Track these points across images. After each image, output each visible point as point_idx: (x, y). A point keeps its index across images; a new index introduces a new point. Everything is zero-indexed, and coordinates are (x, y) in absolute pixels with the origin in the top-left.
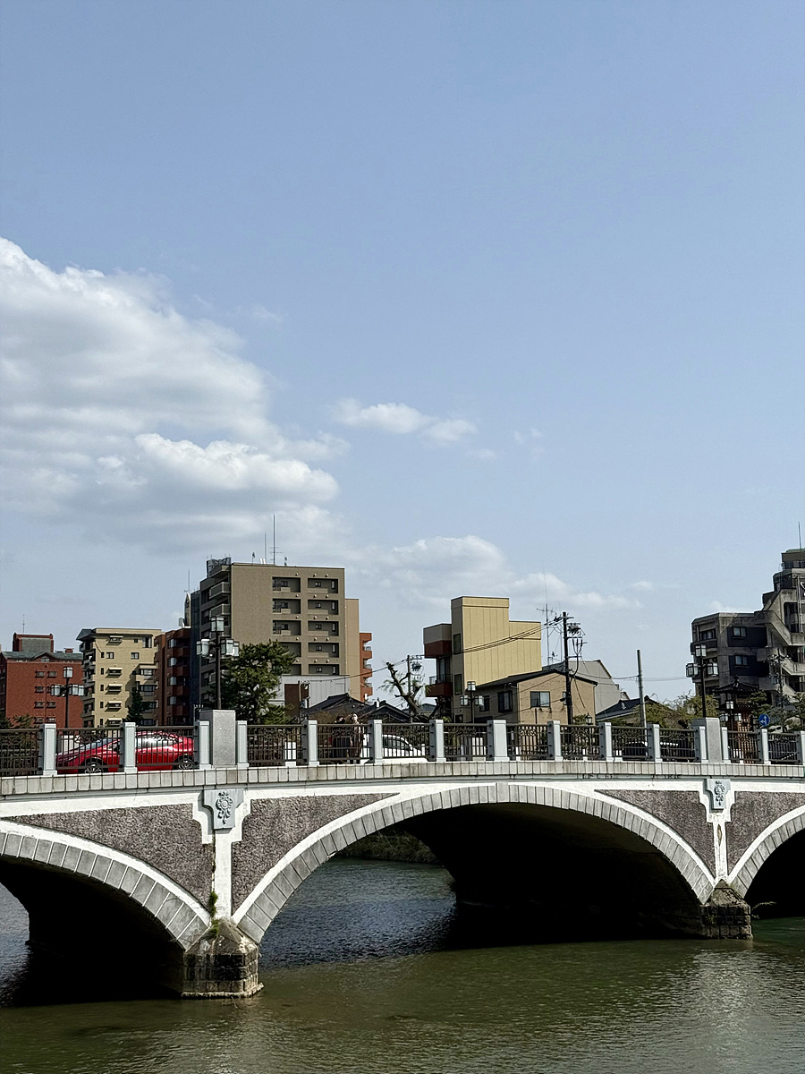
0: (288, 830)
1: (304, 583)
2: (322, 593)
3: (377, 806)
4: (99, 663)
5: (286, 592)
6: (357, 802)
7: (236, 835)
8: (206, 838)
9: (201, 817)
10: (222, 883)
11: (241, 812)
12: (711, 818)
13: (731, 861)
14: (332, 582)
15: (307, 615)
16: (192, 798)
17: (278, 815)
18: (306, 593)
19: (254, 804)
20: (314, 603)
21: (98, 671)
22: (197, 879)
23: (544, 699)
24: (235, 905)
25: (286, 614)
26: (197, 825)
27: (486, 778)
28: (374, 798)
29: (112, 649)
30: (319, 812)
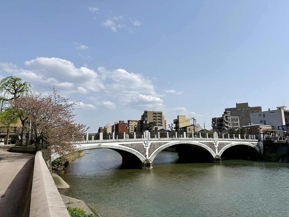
0: (156, 147)
1: (157, 114)
2: (159, 115)
3: (168, 144)
4: (130, 124)
5: (155, 115)
6: (165, 143)
7: (149, 147)
8: (145, 148)
9: (144, 145)
10: (147, 153)
11: (150, 144)
12: (215, 146)
13: (218, 152)
14: (161, 114)
15: (157, 118)
16: (143, 142)
17: (154, 145)
18: (157, 115)
19: (151, 143)
20: (158, 116)
21: (130, 126)
22: (144, 153)
23: (191, 129)
24: (149, 157)
25: (155, 118)
26: (144, 146)
27: (183, 140)
28: (167, 143)
29: (132, 123)
30: (160, 144)
